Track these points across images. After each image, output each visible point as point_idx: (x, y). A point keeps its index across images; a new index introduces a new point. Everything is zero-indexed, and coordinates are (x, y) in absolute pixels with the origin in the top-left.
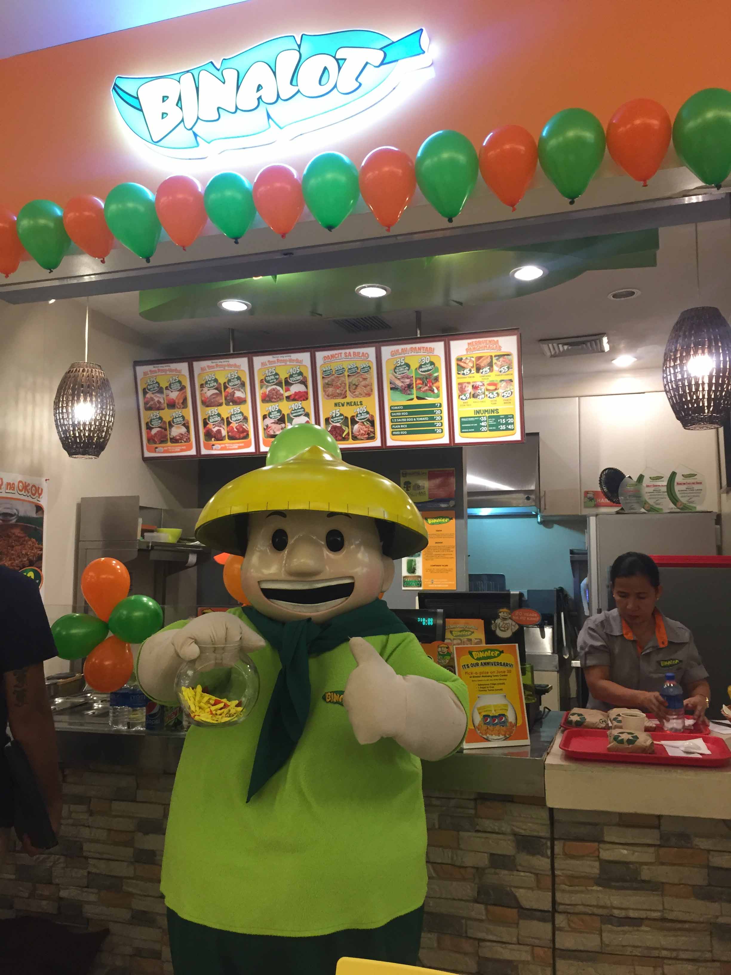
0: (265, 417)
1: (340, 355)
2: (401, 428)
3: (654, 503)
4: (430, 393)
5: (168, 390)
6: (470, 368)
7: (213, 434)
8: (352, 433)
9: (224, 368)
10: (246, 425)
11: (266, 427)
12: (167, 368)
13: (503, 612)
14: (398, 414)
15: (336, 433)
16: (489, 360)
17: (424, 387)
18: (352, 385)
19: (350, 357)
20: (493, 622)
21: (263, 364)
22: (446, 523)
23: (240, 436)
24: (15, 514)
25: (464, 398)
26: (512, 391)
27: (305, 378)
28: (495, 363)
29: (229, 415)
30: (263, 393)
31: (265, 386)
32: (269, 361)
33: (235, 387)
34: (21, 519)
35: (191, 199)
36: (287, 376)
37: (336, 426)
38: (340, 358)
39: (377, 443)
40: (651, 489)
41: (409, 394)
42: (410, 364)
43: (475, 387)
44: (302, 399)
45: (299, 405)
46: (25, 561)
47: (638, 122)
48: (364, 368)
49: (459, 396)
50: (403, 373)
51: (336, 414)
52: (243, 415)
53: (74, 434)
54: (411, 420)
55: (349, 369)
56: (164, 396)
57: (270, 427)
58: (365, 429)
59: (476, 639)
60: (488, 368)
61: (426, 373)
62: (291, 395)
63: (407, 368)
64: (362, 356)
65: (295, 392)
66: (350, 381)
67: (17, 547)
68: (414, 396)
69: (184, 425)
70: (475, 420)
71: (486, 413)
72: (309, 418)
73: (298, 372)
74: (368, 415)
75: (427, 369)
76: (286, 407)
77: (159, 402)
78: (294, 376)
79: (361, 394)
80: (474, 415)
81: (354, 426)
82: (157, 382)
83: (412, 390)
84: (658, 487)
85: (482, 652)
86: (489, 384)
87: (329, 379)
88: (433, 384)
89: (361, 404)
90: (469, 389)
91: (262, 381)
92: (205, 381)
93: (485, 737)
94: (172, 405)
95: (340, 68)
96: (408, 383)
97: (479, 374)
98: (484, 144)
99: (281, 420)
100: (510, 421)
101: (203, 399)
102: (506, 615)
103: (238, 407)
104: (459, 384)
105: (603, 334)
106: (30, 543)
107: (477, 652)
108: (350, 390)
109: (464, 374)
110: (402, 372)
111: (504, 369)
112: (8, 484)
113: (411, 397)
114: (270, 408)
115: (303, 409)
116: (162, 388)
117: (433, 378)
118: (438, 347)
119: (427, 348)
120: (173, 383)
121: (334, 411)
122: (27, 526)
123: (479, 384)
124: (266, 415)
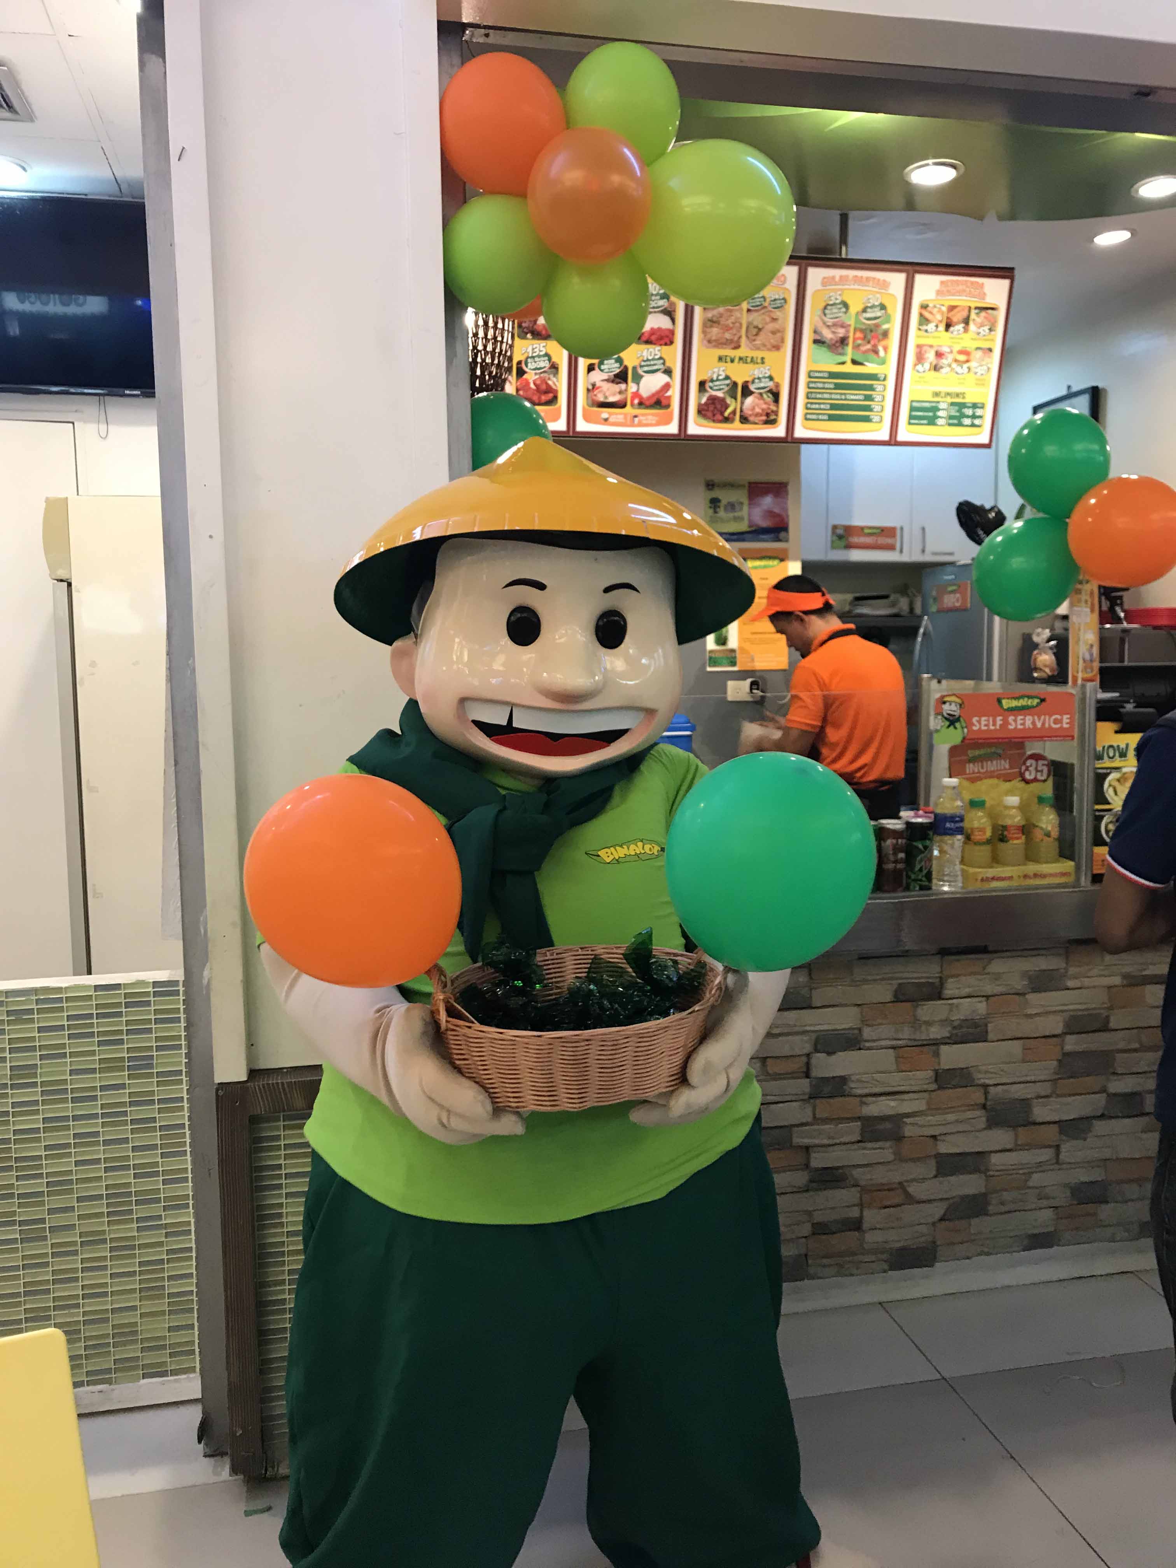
0: (591, 368)
2: (820, 409)
4: (872, 356)
6: (937, 322)
8: (741, 411)
14: (819, 385)
15: (715, 408)
16: (965, 314)
17: (865, 345)
18: (751, 327)
23: (539, 398)
25: (921, 369)
26: (989, 366)
27: (673, 304)
28: (974, 320)
29: (523, 358)
37: (716, 396)
39: (779, 431)
41: (840, 354)
42: (849, 302)
43: (939, 355)
44: (663, 342)
45: (657, 352)
48: (775, 300)
49: (915, 366)
50: (837, 318)
51: (719, 375)
52: (550, 360)
54: (838, 397)
57: (598, 388)
58: (764, 406)
60: (963, 325)
61: (872, 322)
62: (645, 334)
63: (844, 310)
65: (652, 329)
66: (750, 319)
68: (848, 359)
70: (931, 406)
71: (948, 397)
72: (671, 377)
74: (771, 382)
76: (632, 354)
78: (654, 298)
79: (764, 345)
80: (930, 399)
81: (746, 398)
83: (845, 347)
86: (961, 352)
87: (715, 312)
88: (879, 341)
89: (763, 363)
90: (930, 356)
96: (841, 335)
97: (948, 334)
99: (621, 377)
100: (979, 412)
103: (543, 343)
104: (917, 346)
108: (747, 336)
109: (926, 331)
110: (835, 316)
111: (984, 330)
113: (843, 359)
117: (880, 331)
118: (896, 281)
119: (879, 280)
121: (716, 370)
123: (945, 349)
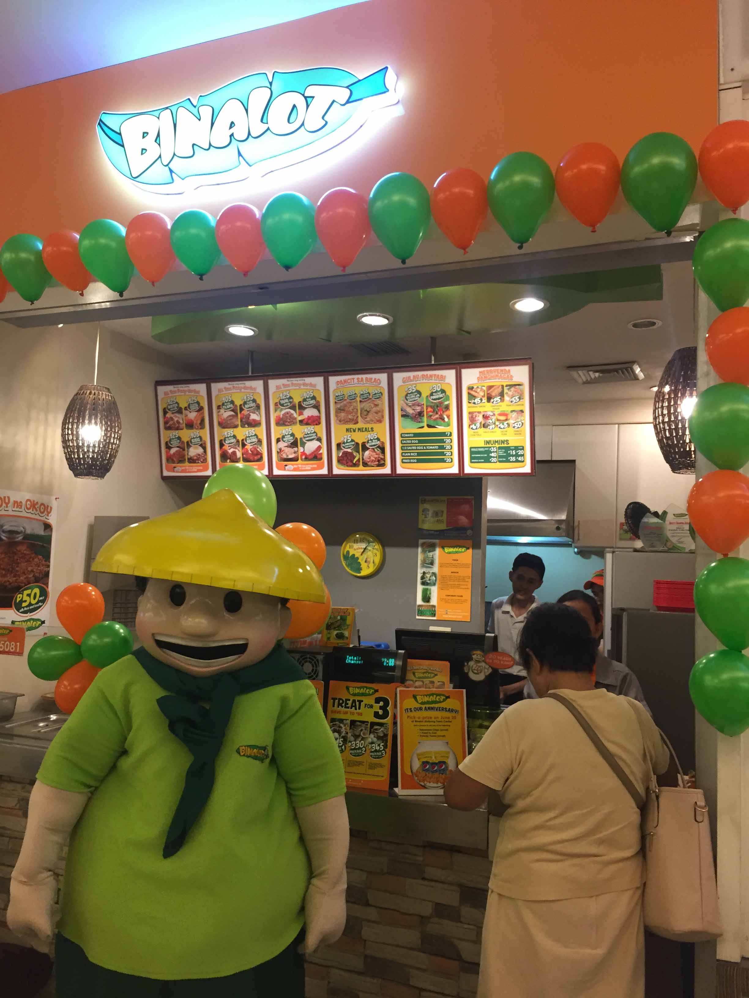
0: (278, 440)
1: (352, 380)
2: (411, 456)
3: (677, 541)
4: (440, 421)
5: (187, 410)
6: (481, 397)
7: (228, 455)
8: (363, 459)
9: (241, 390)
10: (260, 448)
11: (279, 451)
12: (186, 389)
13: (477, 655)
14: (408, 442)
15: (347, 458)
16: (500, 390)
17: (435, 416)
18: (363, 411)
19: (362, 383)
20: (466, 664)
21: (278, 387)
22: (462, 552)
23: (254, 458)
24: (22, 532)
25: (474, 427)
26: (523, 421)
27: (318, 402)
28: (507, 393)
29: (244, 438)
30: (277, 417)
31: (279, 410)
32: (283, 385)
33: (250, 409)
34: (27, 537)
35: (159, 236)
36: (301, 400)
37: (347, 451)
38: (352, 383)
39: (387, 470)
40: (674, 527)
41: (419, 422)
42: (421, 390)
43: (486, 417)
44: (315, 423)
45: (312, 429)
46: (30, 578)
47: (584, 167)
48: (376, 394)
49: (470, 426)
50: (415, 401)
51: (347, 440)
52: (257, 437)
53: (78, 455)
54: (421, 448)
55: (362, 395)
56: (183, 416)
57: (283, 451)
58: (376, 456)
59: (439, 682)
60: (499, 397)
61: (438, 401)
62: (304, 420)
63: (418, 395)
64: (374, 382)
65: (308, 416)
66: (362, 406)
67: (23, 564)
68: (425, 424)
69: (201, 445)
70: (485, 450)
71: (497, 444)
72: (321, 443)
73: (311, 396)
74: (379, 442)
75: (437, 397)
76: (299, 431)
77: (178, 422)
78: (307, 400)
79: (372, 420)
80: (482, 445)
81: (365, 452)
82: (177, 403)
83: (423, 418)
84: (681, 525)
85: (426, 696)
86: (500, 415)
87: (342, 404)
88: (443, 412)
89: (373, 431)
90: (480, 418)
91: (276, 404)
92: (222, 403)
93: (423, 784)
94: (190, 425)
95: (308, 106)
96: (419, 411)
97: (490, 404)
98: (435, 186)
99: (294, 444)
100: (520, 452)
101: (220, 420)
102: (480, 658)
103: (253, 429)
104: (470, 413)
105: (633, 362)
106: (36, 560)
107: (421, 695)
108: (361, 416)
109: (474, 403)
110: (413, 399)
111: (515, 399)
112: (15, 502)
113: (421, 425)
114: (284, 432)
115: (315, 434)
116: (181, 408)
117: (443, 406)
118: (450, 375)
119: (438, 375)
120: (192, 404)
121: (346, 437)
122: (34, 544)
123: (490, 413)
124: (280, 438)
